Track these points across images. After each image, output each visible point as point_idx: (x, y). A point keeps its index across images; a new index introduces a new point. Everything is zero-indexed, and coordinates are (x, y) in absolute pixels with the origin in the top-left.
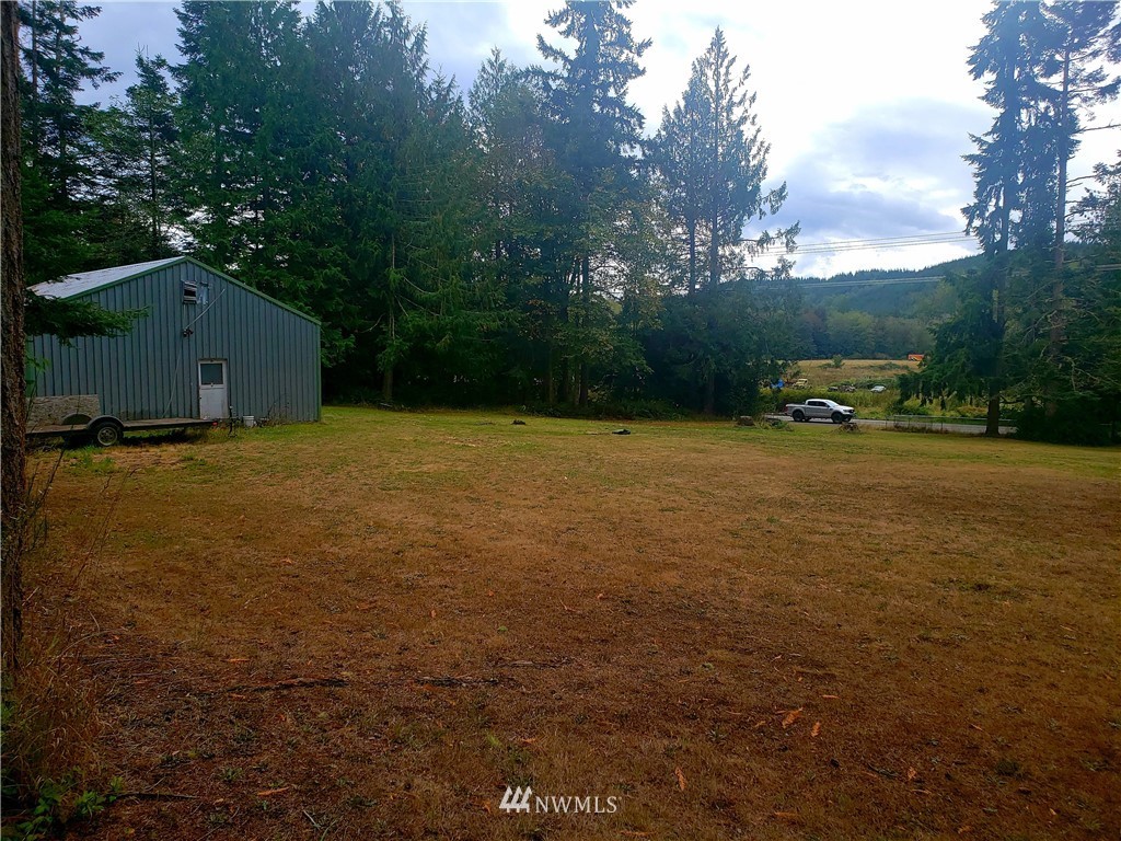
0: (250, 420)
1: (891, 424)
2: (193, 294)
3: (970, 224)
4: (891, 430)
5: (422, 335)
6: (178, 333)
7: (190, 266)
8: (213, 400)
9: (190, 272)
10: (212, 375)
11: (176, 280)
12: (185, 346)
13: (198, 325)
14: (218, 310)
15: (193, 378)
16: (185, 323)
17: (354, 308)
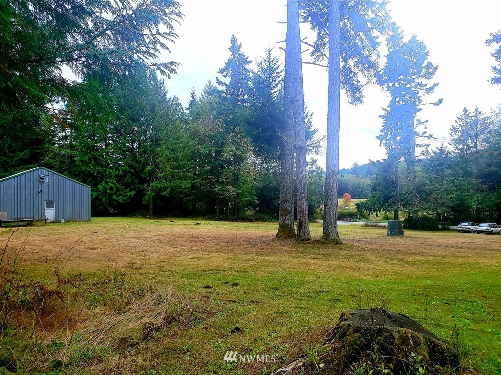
0: (62, 221)
1: (364, 223)
2: (43, 179)
3: (381, 142)
4: (364, 226)
5: (160, 190)
6: (37, 191)
7: (42, 170)
8: (50, 214)
9: (42, 172)
10: (50, 205)
11: (37, 175)
12: (40, 196)
13: (45, 189)
14: (52, 184)
15: (42, 206)
16: (40, 187)
17: (136, 181)
